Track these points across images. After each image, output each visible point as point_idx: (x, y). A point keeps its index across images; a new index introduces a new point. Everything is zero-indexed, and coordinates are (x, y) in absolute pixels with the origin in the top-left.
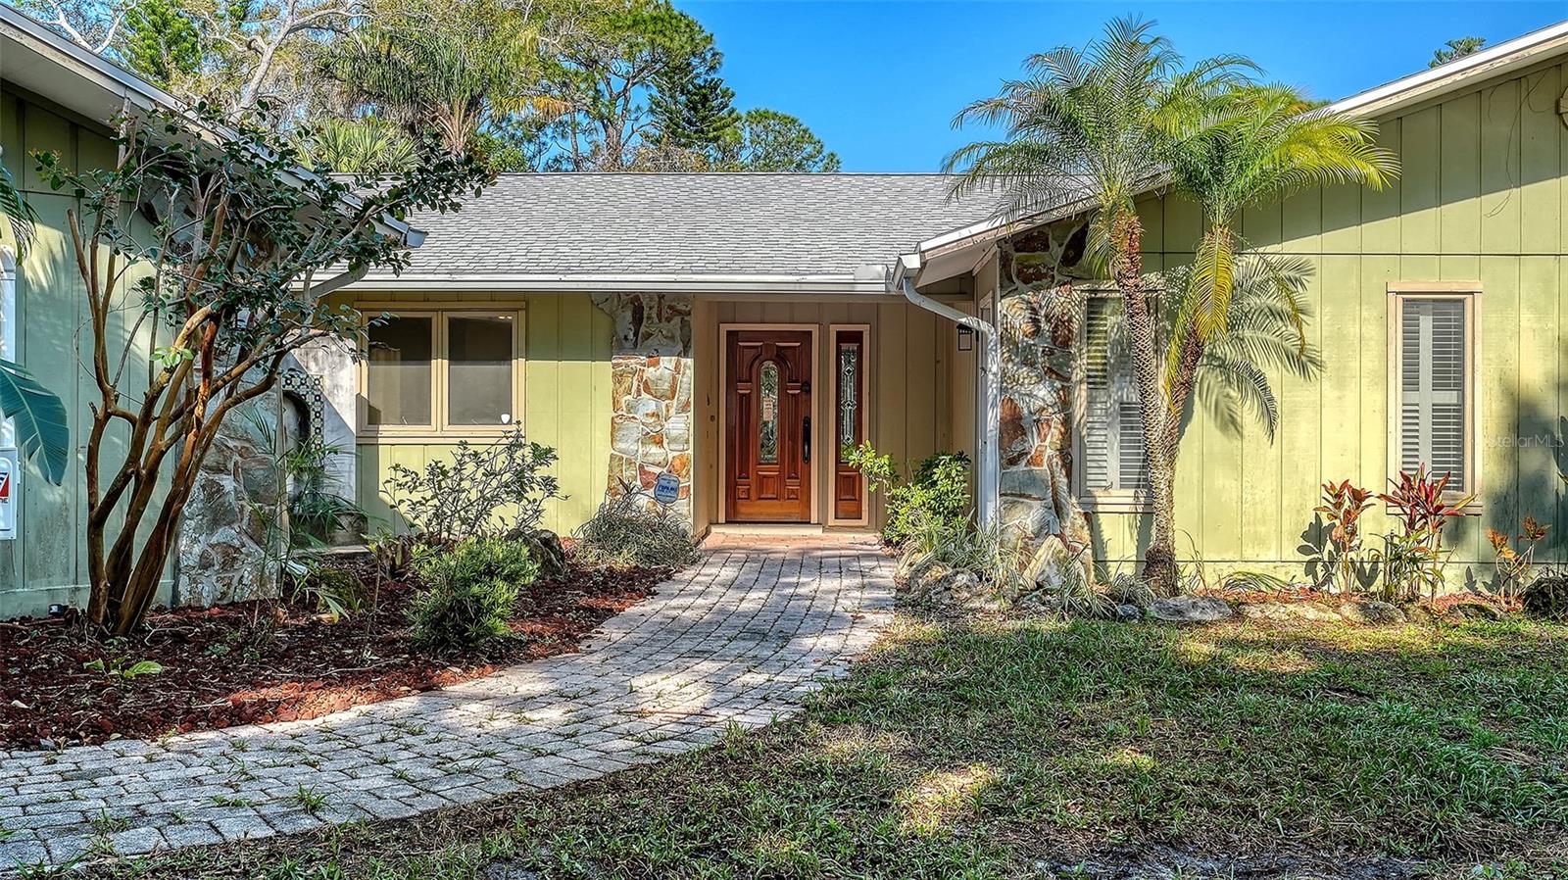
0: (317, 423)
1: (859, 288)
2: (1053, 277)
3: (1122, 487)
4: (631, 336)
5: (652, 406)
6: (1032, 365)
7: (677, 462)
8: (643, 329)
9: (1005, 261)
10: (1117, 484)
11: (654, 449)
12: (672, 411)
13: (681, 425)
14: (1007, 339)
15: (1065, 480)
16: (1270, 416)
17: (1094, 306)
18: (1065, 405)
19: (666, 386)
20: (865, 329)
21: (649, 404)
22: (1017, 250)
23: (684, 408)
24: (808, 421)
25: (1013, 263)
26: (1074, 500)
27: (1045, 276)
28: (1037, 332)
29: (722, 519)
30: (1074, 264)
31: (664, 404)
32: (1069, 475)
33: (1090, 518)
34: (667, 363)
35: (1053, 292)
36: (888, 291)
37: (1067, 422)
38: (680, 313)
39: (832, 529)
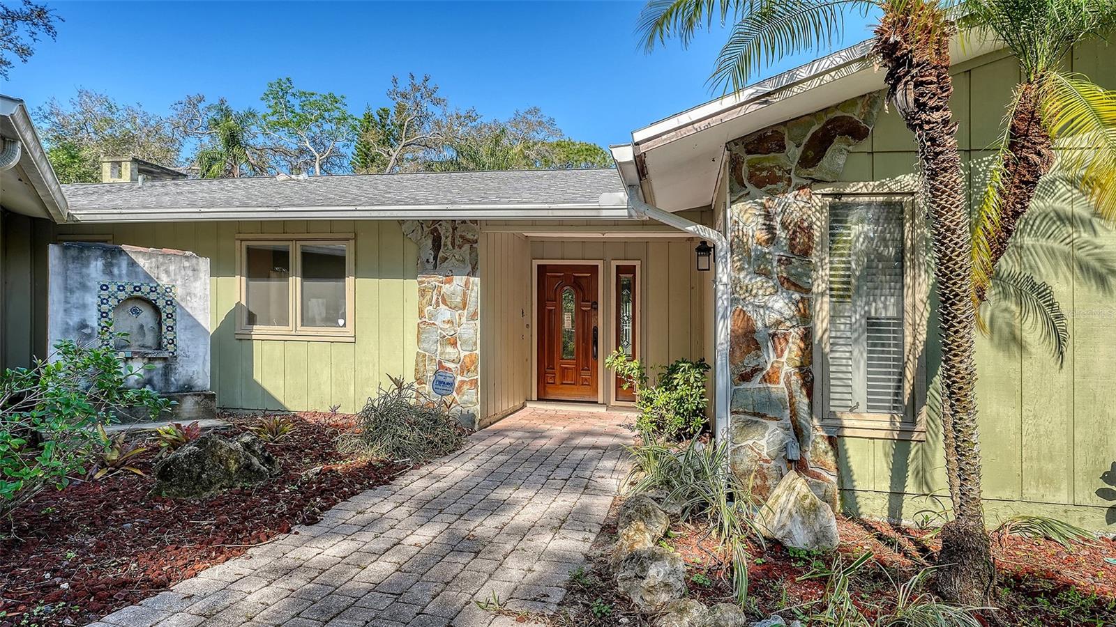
0: (170, 322)
1: (604, 213)
2: (790, 180)
3: (869, 407)
4: (431, 260)
5: (447, 316)
6: (767, 275)
7: (468, 360)
8: (441, 254)
9: (735, 164)
10: (863, 407)
11: (449, 349)
12: (464, 320)
13: (470, 330)
14: (738, 246)
15: (806, 401)
17: (838, 214)
18: (805, 318)
19: (459, 299)
20: (637, 263)
21: (445, 313)
22: (749, 152)
23: (472, 317)
24: (596, 329)
25: (745, 167)
26: (816, 422)
27: (780, 179)
28: (772, 239)
29: (535, 397)
30: (813, 166)
31: (457, 314)
32: (810, 395)
33: (835, 441)
34: (459, 280)
35: (790, 196)
36: (630, 216)
37: (807, 337)
38: (468, 241)
39: (614, 408)
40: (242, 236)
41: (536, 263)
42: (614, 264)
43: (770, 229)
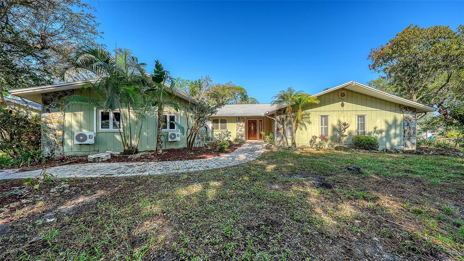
0: (208, 130)
1: (262, 116)
3: (290, 136)
4: (238, 121)
5: (240, 128)
6: (280, 123)
7: (243, 133)
9: (277, 112)
11: (241, 132)
12: (243, 128)
13: (243, 130)
14: (277, 120)
16: (306, 128)
17: (287, 117)
18: (284, 127)
19: (242, 126)
20: (262, 120)
21: (240, 127)
24: (256, 129)
26: (285, 137)
27: (281, 114)
28: (280, 120)
29: (248, 139)
30: (284, 113)
32: (284, 135)
33: (286, 139)
34: (242, 123)
35: (282, 116)
36: (265, 116)
37: (284, 129)
38: (243, 118)
39: (259, 140)
40: (212, 118)
41: (248, 120)
42: (259, 120)
43: (280, 119)
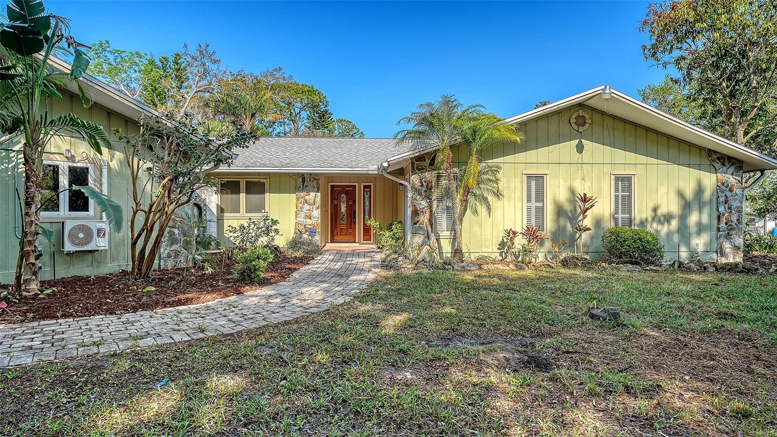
0: (205, 213)
1: (370, 172)
2: (427, 169)
3: (447, 231)
4: (301, 186)
5: (308, 208)
6: (421, 195)
7: (316, 224)
8: (305, 184)
9: (413, 164)
10: (446, 230)
11: (309, 220)
12: (314, 209)
13: (316, 213)
14: (413, 187)
15: (431, 229)
16: (489, 209)
17: (439, 177)
18: (430, 207)
19: (312, 201)
20: (372, 184)
21: (307, 207)
22: (416, 161)
23: (318, 208)
24: (355, 212)
25: (415, 165)
26: (433, 235)
27: (424, 169)
28: (422, 186)
29: (329, 241)
30: (433, 165)
31: (311, 207)
32: (432, 227)
33: (438, 240)
34: (313, 194)
35: (427, 173)
36: (378, 173)
37: (431, 211)
38: (316, 179)
39: (362, 244)
40: (219, 177)
41: (330, 184)
42: (363, 184)
43: (421, 182)
